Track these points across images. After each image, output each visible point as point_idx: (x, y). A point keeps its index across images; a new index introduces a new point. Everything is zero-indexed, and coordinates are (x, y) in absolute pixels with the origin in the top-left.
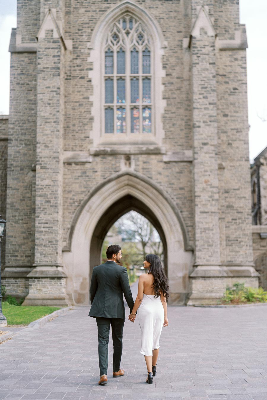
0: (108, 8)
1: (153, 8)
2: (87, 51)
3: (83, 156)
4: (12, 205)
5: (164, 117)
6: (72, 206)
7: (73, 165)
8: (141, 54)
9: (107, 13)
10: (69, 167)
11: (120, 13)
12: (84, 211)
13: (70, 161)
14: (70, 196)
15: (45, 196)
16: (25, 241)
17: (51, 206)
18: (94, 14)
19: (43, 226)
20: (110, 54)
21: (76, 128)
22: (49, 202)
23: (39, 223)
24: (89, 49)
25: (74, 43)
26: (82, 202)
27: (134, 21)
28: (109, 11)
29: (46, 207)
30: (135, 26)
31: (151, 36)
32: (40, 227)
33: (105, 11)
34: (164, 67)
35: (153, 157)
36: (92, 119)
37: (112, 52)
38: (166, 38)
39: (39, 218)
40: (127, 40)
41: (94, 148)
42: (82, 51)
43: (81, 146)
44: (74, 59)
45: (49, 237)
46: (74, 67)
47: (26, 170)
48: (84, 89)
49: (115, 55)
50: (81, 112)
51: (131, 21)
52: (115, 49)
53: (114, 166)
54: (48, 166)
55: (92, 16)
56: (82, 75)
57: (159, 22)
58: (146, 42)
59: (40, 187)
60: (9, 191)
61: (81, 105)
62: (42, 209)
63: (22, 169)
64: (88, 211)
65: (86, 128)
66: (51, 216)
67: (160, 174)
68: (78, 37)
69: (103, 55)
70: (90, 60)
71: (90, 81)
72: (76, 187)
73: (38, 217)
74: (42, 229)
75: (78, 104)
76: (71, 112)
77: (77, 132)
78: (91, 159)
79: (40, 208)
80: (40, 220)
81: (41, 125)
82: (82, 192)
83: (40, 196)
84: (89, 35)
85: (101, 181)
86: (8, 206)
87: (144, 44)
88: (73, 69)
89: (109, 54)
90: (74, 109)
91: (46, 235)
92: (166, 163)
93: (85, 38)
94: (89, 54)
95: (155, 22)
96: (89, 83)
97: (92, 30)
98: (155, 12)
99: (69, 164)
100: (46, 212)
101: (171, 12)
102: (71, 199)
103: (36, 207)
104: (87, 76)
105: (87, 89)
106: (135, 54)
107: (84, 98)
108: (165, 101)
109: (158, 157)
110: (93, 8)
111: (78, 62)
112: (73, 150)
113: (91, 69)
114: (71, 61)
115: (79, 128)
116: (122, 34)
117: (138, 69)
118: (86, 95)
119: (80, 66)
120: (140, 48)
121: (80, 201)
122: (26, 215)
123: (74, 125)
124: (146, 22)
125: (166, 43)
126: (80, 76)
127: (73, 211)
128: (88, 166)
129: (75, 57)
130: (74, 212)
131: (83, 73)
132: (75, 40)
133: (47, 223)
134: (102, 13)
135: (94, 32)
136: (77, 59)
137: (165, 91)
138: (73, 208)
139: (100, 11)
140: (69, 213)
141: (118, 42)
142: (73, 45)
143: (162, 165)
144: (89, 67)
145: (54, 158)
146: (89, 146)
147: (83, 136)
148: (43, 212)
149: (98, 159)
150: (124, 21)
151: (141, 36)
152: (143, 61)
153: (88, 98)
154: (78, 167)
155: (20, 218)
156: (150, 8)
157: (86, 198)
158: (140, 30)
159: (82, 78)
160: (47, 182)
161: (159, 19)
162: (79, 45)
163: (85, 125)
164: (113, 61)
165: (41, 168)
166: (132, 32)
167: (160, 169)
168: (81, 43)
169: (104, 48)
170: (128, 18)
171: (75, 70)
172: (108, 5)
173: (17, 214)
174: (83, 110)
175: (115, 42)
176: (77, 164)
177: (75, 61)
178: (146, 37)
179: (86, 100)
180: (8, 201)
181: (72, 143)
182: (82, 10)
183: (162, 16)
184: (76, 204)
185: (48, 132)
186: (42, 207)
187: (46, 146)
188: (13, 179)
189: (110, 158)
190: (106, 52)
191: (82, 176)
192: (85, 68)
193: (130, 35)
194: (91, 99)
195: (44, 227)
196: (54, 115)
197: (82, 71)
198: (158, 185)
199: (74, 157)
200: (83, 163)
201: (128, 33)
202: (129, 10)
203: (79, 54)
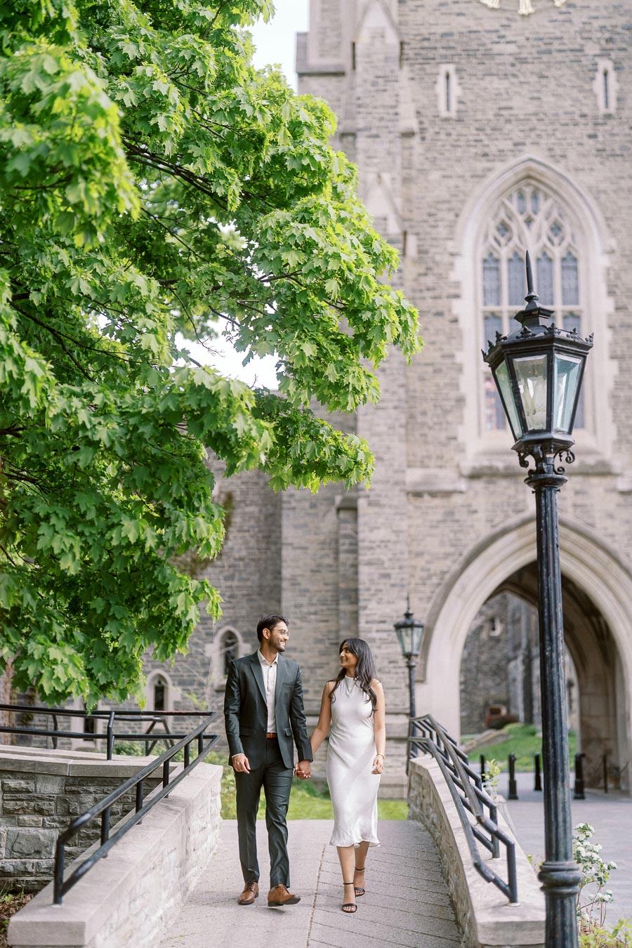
0: (489, 170)
1: (583, 170)
2: (447, 259)
3: (446, 479)
4: (294, 582)
5: (614, 397)
6: (424, 584)
7: (426, 497)
8: (557, 266)
9: (486, 181)
10: (418, 502)
11: (514, 179)
12: (452, 596)
13: (420, 488)
14: (421, 562)
15: (377, 563)
16: (324, 659)
17: (393, 585)
18: (460, 182)
19: (375, 627)
20: (493, 265)
21: (429, 420)
22: (387, 576)
23: (367, 622)
24: (452, 255)
25: (421, 243)
26: (447, 577)
27: (541, 196)
28: (492, 176)
29: (381, 587)
30: (544, 206)
31: (581, 227)
32: (369, 631)
33: (483, 176)
34: (611, 293)
35: (595, 481)
36: (461, 401)
37: (497, 261)
38: (614, 233)
39: (367, 612)
40: (529, 236)
41: (469, 462)
42: (438, 258)
43: (440, 457)
44: (420, 275)
45: (390, 650)
46: (421, 291)
47: (322, 508)
48: (442, 338)
49: (504, 266)
50: (438, 386)
51: (535, 196)
52: (504, 253)
53: (513, 501)
54: (383, 501)
55: (457, 187)
56: (440, 309)
57: (597, 199)
58: (568, 239)
59: (367, 544)
60: (287, 553)
61: (437, 371)
62: (372, 592)
63: (313, 506)
64: (459, 596)
65: (450, 418)
66: (393, 606)
67: (611, 516)
68: (428, 230)
69: (480, 266)
70: (453, 276)
71: (455, 321)
72: (432, 545)
73: (365, 608)
74: (374, 635)
75: (430, 369)
76: (417, 385)
77: (430, 428)
78: (463, 485)
79: (368, 590)
80: (368, 615)
81: (366, 414)
82: (447, 555)
83: (369, 564)
84: (451, 226)
85: (485, 532)
86: (285, 584)
87: (565, 244)
88: (418, 295)
89: (490, 262)
90: (422, 379)
91: (384, 646)
92: (623, 493)
93: (442, 231)
94: (452, 264)
95: (590, 199)
96: (454, 325)
97: (457, 216)
98: (589, 179)
99: (418, 495)
100: (381, 599)
101: (622, 178)
102: (423, 570)
103: (361, 587)
104: (450, 310)
105: (450, 337)
106: (544, 264)
107: (444, 356)
108: (615, 364)
109: (607, 481)
110: (458, 169)
111: (429, 280)
112: (423, 466)
113: (457, 296)
114: (416, 280)
115: (435, 420)
116: (518, 224)
117: (552, 295)
118: (447, 349)
119: (434, 289)
120: (557, 252)
121: (443, 573)
122: (323, 602)
123: (424, 413)
124: (570, 200)
125: (613, 243)
126: (434, 311)
127: (429, 594)
128: (457, 499)
129: (422, 270)
130: (430, 598)
131: (441, 305)
132: (422, 237)
133: (383, 622)
134: (475, 180)
135: (461, 220)
136: (426, 275)
137: (614, 343)
138: (427, 589)
139: (472, 177)
140: (421, 599)
141: (510, 239)
142: (418, 246)
143: (616, 498)
144: (453, 291)
145: (396, 483)
146: (457, 458)
147: (443, 436)
148: (376, 597)
149: (479, 485)
150: (521, 197)
151: (556, 228)
152: (563, 278)
153: (452, 356)
154: (437, 502)
155: (312, 609)
156: (577, 170)
157: (456, 567)
158: (555, 214)
159: (439, 314)
160: (381, 534)
161: (597, 193)
162: (431, 246)
163: (446, 412)
164: (499, 279)
165: (370, 504)
166: (539, 219)
167: (611, 507)
168: (435, 243)
169: (482, 252)
170: (528, 191)
171: (424, 298)
172: (489, 165)
173: (304, 601)
174: (441, 380)
175: (503, 240)
176: (433, 494)
177: (423, 279)
178: (567, 229)
179: (448, 361)
180: (286, 573)
181: (421, 451)
182: (435, 175)
183: (602, 186)
184: (435, 580)
185: (382, 429)
186: (373, 588)
187: (379, 459)
188: (296, 527)
189: (503, 483)
190: (485, 261)
191: (444, 521)
192: (444, 294)
193: (535, 226)
194: (460, 358)
195: (378, 631)
196: (394, 393)
197: (439, 301)
198: (608, 542)
199: (427, 481)
200: (447, 494)
201: (529, 221)
202: (533, 174)
203: (431, 265)
